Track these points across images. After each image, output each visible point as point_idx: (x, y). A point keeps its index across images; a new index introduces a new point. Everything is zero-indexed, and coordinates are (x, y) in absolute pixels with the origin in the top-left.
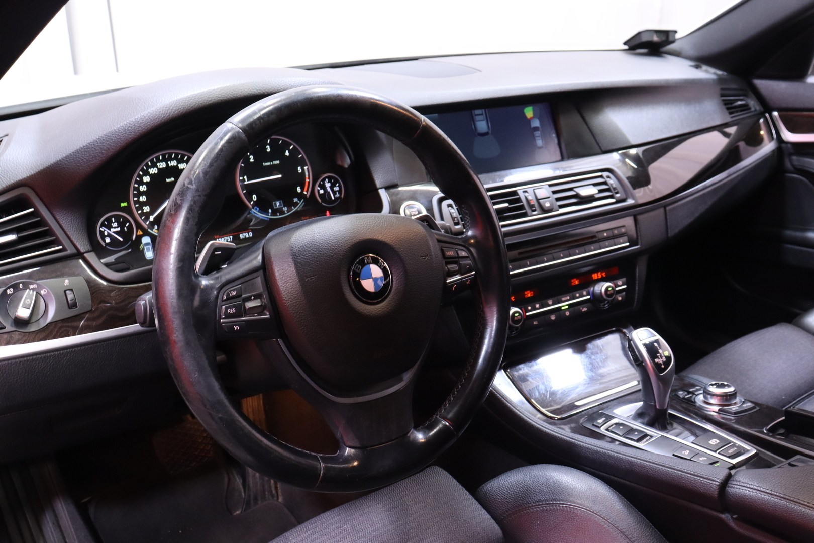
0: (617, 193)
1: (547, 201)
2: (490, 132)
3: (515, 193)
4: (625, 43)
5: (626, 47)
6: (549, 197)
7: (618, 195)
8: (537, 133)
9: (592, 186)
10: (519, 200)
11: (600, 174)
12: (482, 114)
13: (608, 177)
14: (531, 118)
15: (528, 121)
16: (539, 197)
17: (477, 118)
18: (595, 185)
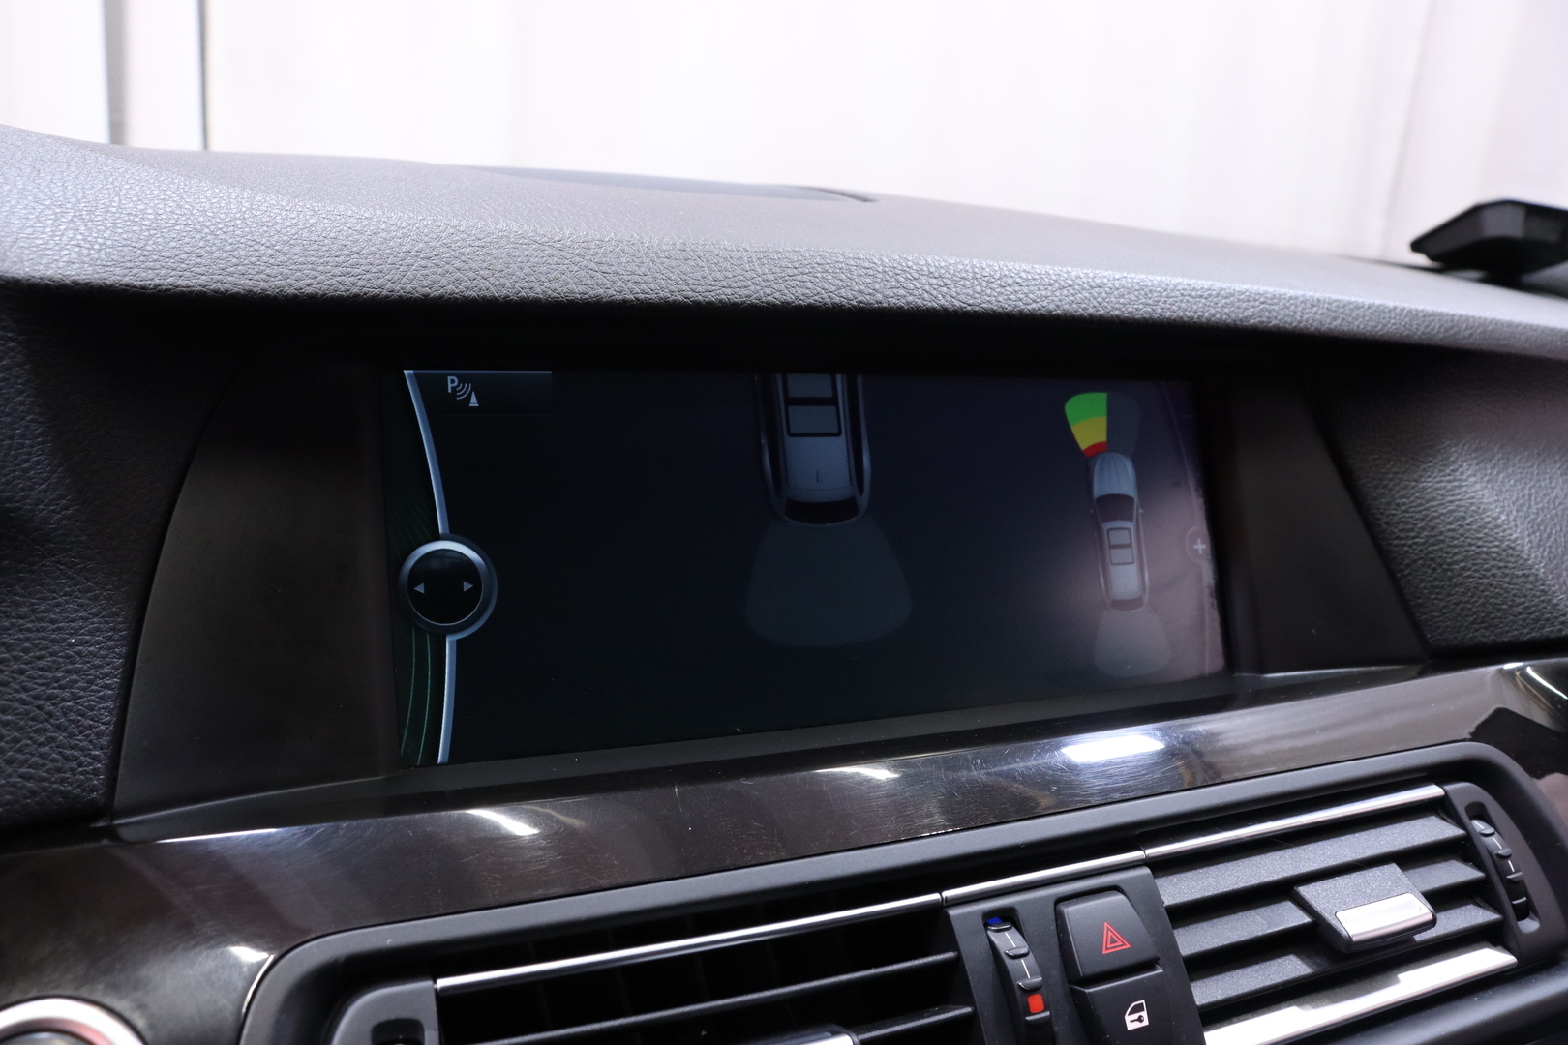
0: (1524, 912)
1: (1131, 994)
2: (864, 501)
3: (932, 926)
4: (1418, 245)
5: (1421, 259)
6: (1148, 965)
7: (1530, 926)
8: (1121, 531)
9: (1393, 869)
10: (948, 982)
11: (1433, 791)
12: (832, 401)
13: (1479, 812)
14: (1097, 449)
15: (1083, 462)
16: (1086, 966)
17: (801, 418)
18: (1409, 859)
